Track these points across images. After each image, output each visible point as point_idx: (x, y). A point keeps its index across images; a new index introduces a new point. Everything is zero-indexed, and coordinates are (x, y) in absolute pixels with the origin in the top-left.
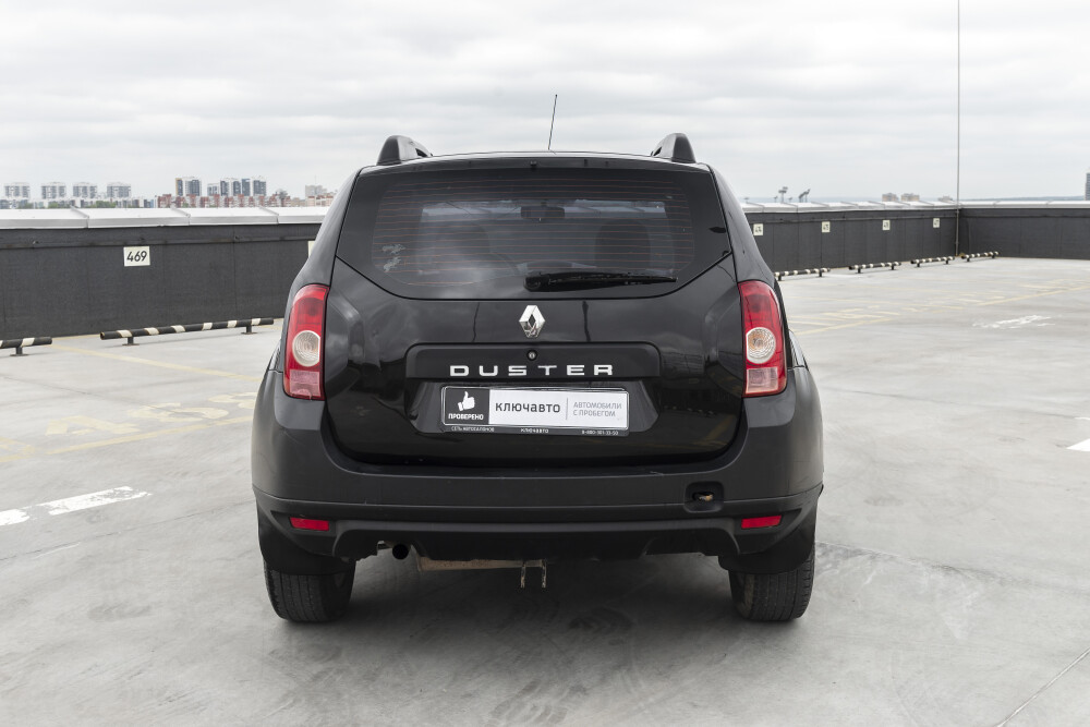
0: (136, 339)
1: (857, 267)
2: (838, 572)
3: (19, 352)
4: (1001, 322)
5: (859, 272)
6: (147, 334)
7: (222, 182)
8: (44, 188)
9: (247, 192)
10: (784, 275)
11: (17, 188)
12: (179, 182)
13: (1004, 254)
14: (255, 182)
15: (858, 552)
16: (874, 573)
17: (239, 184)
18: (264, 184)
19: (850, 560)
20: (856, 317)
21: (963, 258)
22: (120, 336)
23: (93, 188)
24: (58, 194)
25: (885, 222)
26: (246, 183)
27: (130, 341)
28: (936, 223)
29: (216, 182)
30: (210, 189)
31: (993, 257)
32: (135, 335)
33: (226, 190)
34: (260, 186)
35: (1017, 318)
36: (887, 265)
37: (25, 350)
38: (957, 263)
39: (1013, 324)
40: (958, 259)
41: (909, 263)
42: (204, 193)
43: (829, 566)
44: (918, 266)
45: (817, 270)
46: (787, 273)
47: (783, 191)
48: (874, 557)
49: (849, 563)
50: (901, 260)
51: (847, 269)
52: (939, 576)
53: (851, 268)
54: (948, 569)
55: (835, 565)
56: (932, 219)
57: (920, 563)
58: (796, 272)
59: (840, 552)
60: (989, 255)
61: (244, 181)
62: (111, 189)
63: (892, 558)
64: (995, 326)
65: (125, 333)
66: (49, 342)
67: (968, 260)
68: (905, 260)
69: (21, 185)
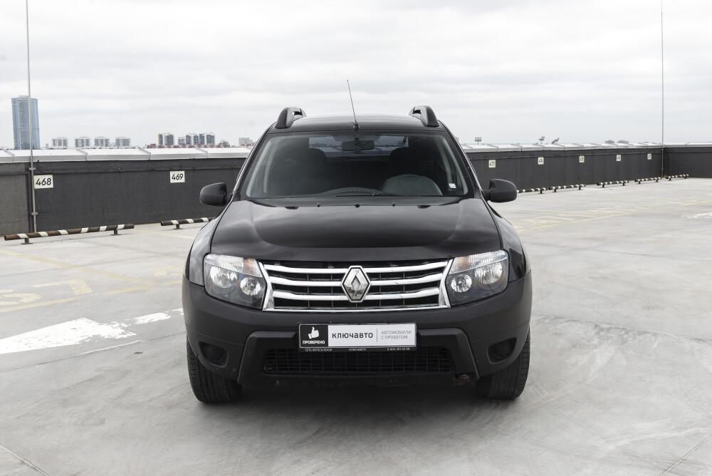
0: (181, 226)
1: (602, 183)
2: (637, 341)
3: (116, 233)
4: (699, 215)
5: (603, 187)
6: (187, 223)
7: (187, 136)
8: (77, 141)
9: (203, 143)
10: (558, 188)
11: (60, 141)
12: (161, 136)
13: (691, 176)
14: (208, 136)
15: (645, 333)
16: (657, 342)
17: (198, 137)
18: (213, 137)
19: (642, 336)
20: (608, 212)
21: (667, 178)
22: (172, 224)
23: (107, 140)
24: (85, 144)
25: (618, 156)
26: (202, 137)
27: (178, 227)
28: (649, 157)
29: (183, 136)
30: (179, 140)
31: (686, 178)
32: (180, 223)
33: (190, 141)
34: (211, 139)
35: (708, 212)
36: (620, 183)
37: (119, 232)
38: (663, 182)
39: (706, 216)
40: (664, 179)
41: (634, 181)
42: (176, 143)
43: (631, 339)
44: (639, 183)
45: (578, 186)
46: (559, 187)
47: (542, 139)
48: (655, 335)
49: (642, 337)
50: (629, 179)
51: (596, 185)
52: (695, 344)
53: (598, 185)
54: (698, 340)
55: (634, 338)
56: (647, 154)
57: (682, 337)
58: (565, 187)
59: (635, 332)
60: (683, 177)
61: (201, 135)
62: (118, 141)
63: (665, 335)
64: (695, 217)
65: (175, 222)
66: (133, 227)
67: (670, 180)
68: (631, 180)
69: (62, 139)
